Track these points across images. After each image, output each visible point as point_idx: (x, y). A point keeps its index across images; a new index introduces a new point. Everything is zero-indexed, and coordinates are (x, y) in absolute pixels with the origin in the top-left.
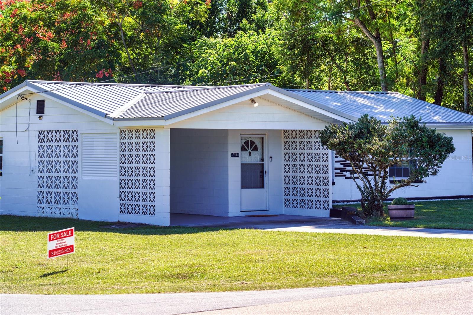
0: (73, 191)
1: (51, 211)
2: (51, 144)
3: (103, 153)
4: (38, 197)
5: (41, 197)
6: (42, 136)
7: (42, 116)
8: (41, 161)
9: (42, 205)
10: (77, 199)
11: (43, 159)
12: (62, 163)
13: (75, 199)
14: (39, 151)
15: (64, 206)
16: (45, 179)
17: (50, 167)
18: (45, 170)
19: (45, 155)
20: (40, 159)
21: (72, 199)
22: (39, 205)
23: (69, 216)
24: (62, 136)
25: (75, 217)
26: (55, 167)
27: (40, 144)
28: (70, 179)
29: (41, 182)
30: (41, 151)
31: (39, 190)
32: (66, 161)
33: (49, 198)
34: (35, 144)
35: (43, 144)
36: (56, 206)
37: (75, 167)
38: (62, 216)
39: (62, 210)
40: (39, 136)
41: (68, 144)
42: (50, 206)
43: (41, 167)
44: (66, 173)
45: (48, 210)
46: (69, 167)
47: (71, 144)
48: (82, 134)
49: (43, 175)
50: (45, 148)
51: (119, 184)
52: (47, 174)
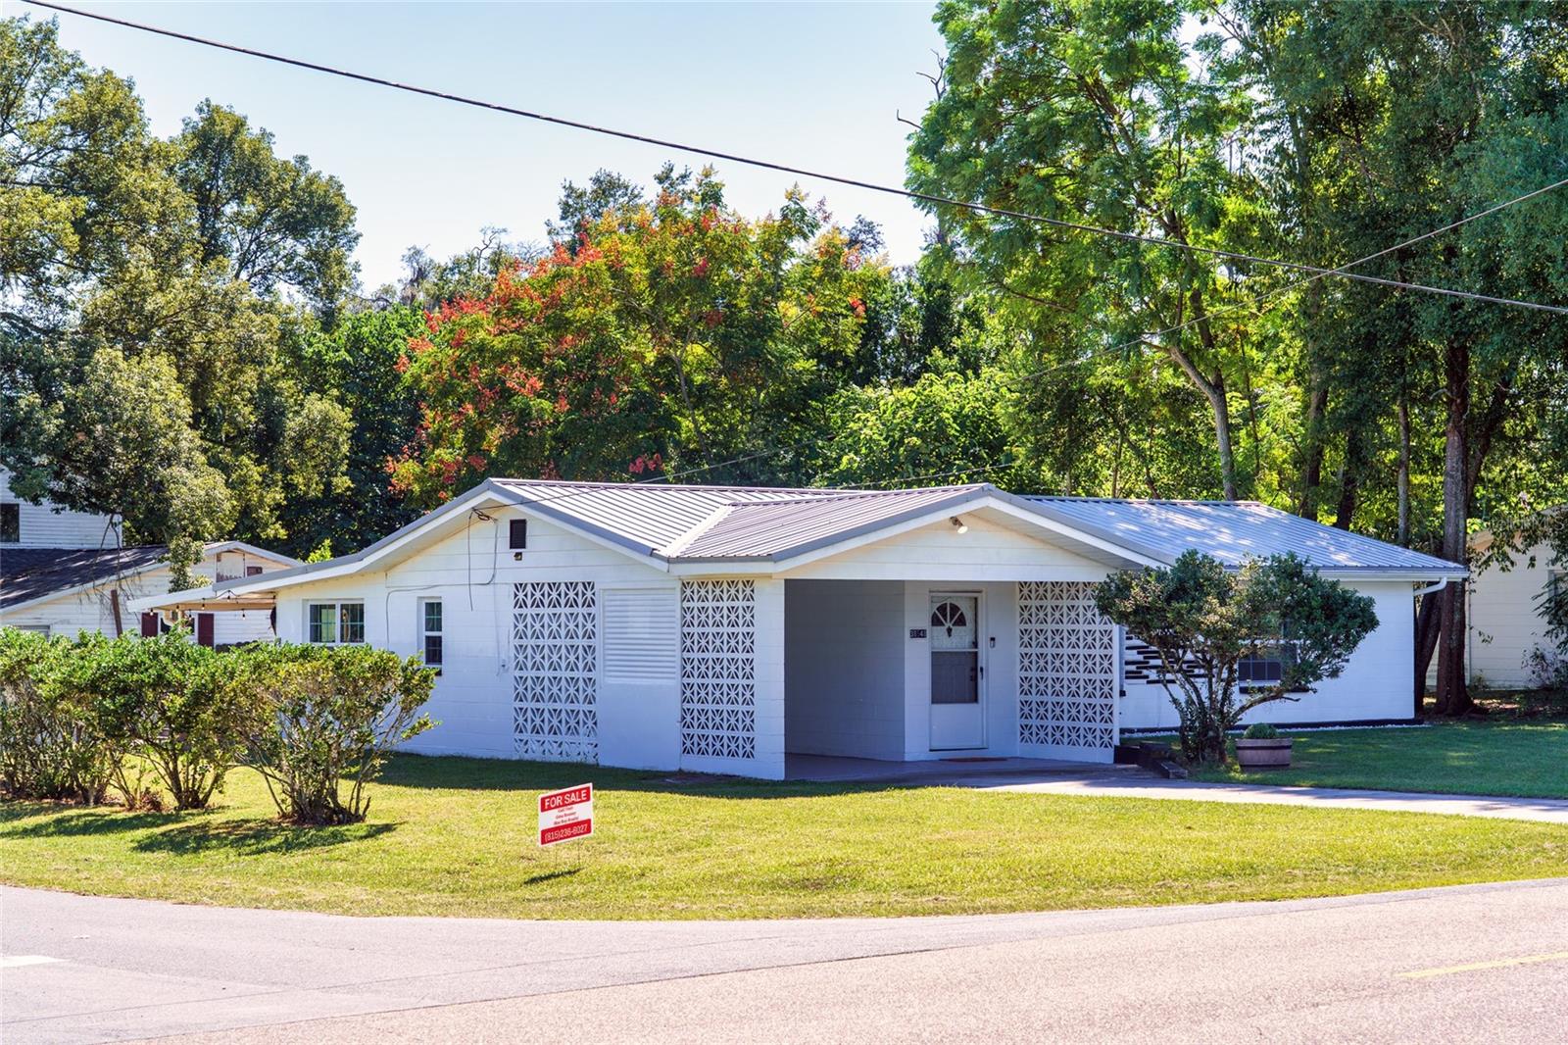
0: (587, 707)
1: (542, 749)
2: (541, 611)
3: (648, 630)
4: (516, 720)
5: (521, 720)
6: (521, 595)
7: (521, 554)
8: (521, 646)
9: (525, 736)
10: (595, 723)
11: (524, 642)
12: (563, 651)
13: (590, 723)
14: (516, 626)
15: (569, 738)
16: (529, 682)
17: (538, 658)
18: (529, 664)
19: (529, 633)
20: (518, 642)
21: (585, 723)
22: (518, 736)
23: (579, 759)
24: (563, 595)
25: (591, 761)
26: (550, 658)
27: (518, 611)
28: (581, 684)
29: (521, 689)
30: (521, 626)
31: (518, 705)
32: (572, 646)
33: (538, 721)
34: (509, 610)
35: (524, 611)
36: (552, 737)
37: (590, 658)
38: (564, 759)
39: (565, 747)
40: (516, 595)
41: (575, 610)
42: (540, 737)
43: (521, 657)
44: (572, 670)
45: (535, 746)
46: (577, 658)
47: (581, 610)
48: (604, 590)
49: (524, 674)
50: (529, 620)
51: (679, 693)
52: (534, 673)
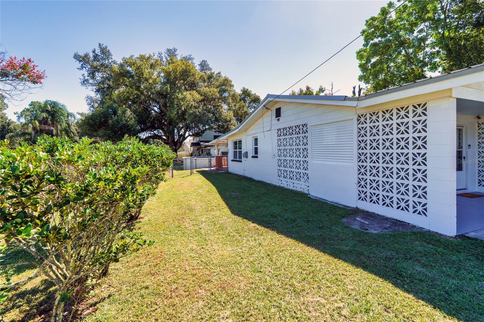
0: (304, 171)
1: (287, 184)
2: (286, 137)
4: (278, 173)
5: (280, 173)
6: (279, 133)
7: (279, 119)
8: (279, 149)
9: (281, 178)
10: (308, 178)
11: (280, 148)
12: (294, 150)
13: (306, 178)
14: (278, 143)
15: (297, 182)
16: (282, 161)
17: (285, 153)
18: (282, 155)
19: (282, 145)
20: (278, 148)
21: (303, 177)
22: (279, 178)
23: (301, 190)
24: (294, 130)
25: (306, 192)
26: (289, 153)
27: (278, 138)
28: (302, 162)
29: (280, 163)
30: (279, 143)
31: (279, 168)
32: (298, 149)
33: (285, 174)
34: (276, 138)
35: (280, 138)
36: (290, 180)
37: (305, 153)
38: (295, 189)
39: (295, 185)
40: (278, 133)
41: (299, 135)
42: (286, 180)
43: (280, 153)
44: (298, 157)
45: (284, 182)
46: (300, 153)
47: (302, 135)
48: (311, 126)
49: (280, 158)
50: (282, 140)
52: (284, 158)
